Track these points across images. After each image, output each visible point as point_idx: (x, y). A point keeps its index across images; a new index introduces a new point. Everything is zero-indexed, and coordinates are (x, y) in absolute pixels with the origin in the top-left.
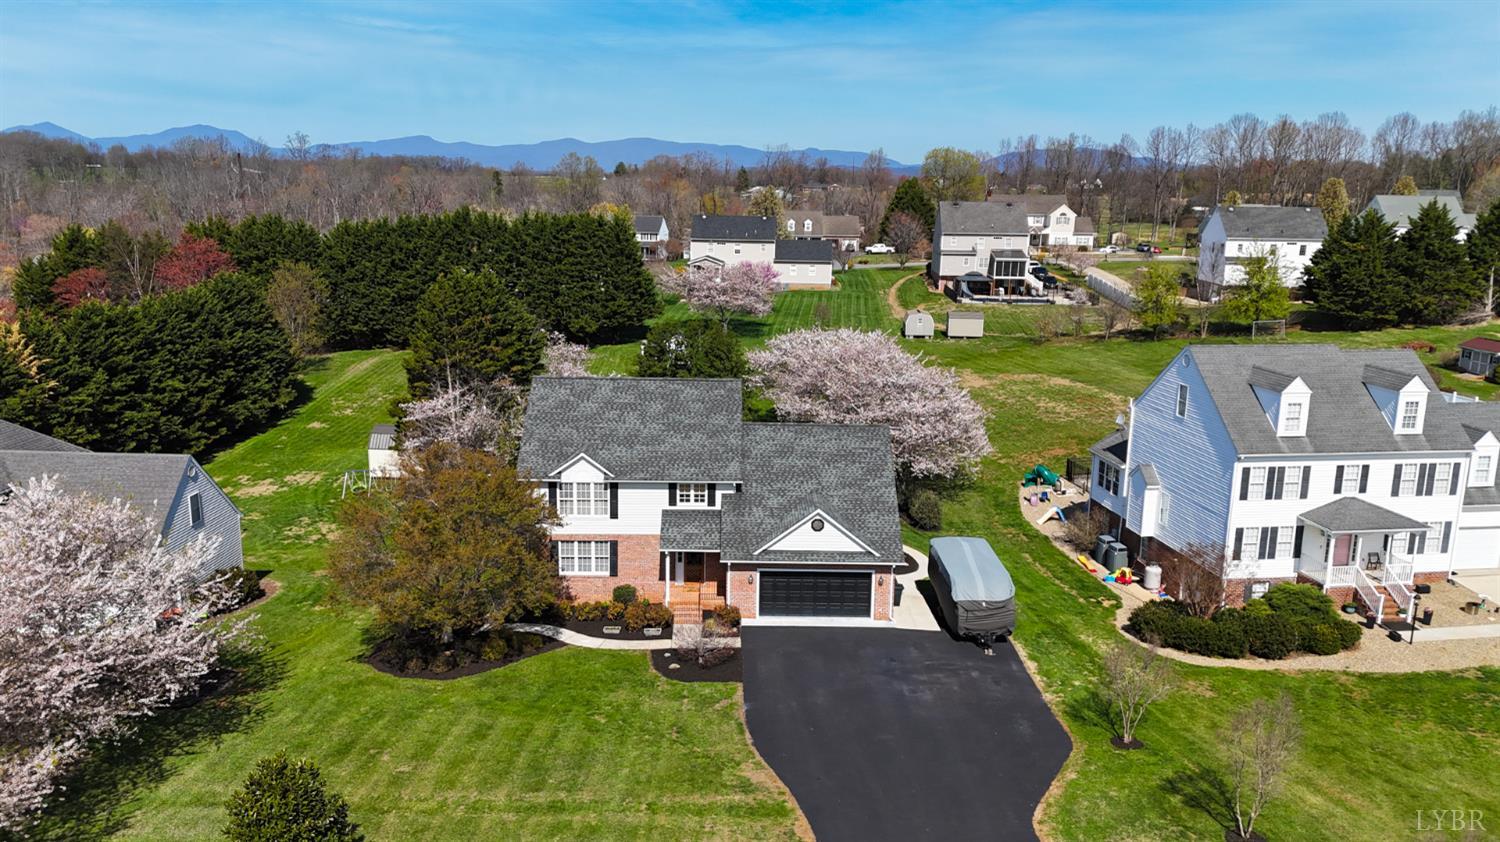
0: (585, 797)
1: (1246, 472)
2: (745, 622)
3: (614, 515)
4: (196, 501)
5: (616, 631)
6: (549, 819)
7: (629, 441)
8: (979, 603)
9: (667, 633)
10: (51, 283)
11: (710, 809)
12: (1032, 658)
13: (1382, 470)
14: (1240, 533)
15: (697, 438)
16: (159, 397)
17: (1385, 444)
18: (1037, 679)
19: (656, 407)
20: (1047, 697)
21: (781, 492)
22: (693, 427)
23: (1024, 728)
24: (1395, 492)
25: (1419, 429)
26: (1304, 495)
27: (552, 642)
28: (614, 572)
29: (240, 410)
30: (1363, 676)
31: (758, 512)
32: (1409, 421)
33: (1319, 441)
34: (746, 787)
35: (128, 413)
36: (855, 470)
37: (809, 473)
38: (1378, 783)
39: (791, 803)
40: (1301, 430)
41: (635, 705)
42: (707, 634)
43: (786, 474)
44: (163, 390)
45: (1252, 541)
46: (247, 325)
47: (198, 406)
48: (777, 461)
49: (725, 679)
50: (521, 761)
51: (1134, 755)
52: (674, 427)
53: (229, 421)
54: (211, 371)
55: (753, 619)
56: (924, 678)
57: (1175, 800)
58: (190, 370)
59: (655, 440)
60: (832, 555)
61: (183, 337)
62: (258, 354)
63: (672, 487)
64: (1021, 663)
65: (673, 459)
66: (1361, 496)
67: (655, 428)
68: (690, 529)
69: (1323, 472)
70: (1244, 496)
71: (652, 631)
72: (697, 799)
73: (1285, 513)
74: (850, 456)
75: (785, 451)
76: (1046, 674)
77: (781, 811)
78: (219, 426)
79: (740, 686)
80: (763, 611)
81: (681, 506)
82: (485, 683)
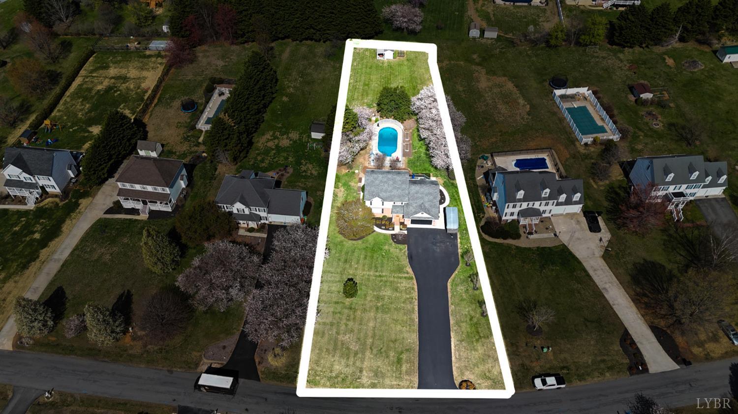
1: (509, 205)
2: (408, 226)
3: (383, 205)
5: (384, 227)
7: (386, 191)
8: (452, 229)
9: (393, 230)
12: (460, 238)
13: (537, 203)
15: (400, 191)
18: (459, 245)
19: (391, 182)
20: (459, 251)
21: (416, 203)
22: (399, 188)
26: (520, 207)
28: (383, 212)
31: (411, 208)
32: (545, 195)
34: (408, 273)
36: (431, 197)
37: (422, 198)
42: (401, 229)
43: (417, 198)
49: (404, 244)
52: (395, 188)
56: (438, 245)
60: (425, 218)
63: (394, 202)
64: (457, 240)
65: (395, 196)
66: (533, 207)
67: (390, 188)
68: (397, 209)
69: (525, 204)
71: (390, 229)
73: (516, 210)
74: (430, 194)
75: (417, 193)
76: (461, 243)
79: (406, 246)
80: (411, 224)
81: (396, 204)
82: (363, 243)
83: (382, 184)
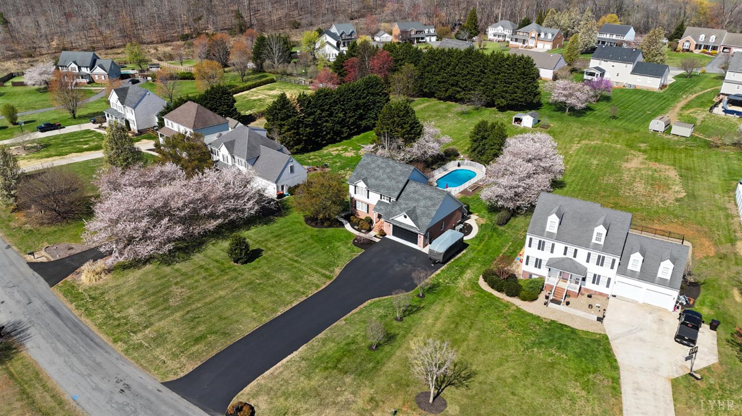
1: (531, 239)
2: (386, 236)
5: (358, 228)
7: (377, 178)
8: (434, 251)
10: (343, 62)
11: (319, 272)
12: (442, 270)
14: (528, 257)
15: (393, 182)
16: (335, 119)
18: (433, 276)
19: (388, 170)
20: (427, 280)
22: (394, 179)
24: (588, 261)
25: (602, 243)
26: (552, 252)
27: (342, 225)
28: (367, 212)
29: (364, 123)
31: (398, 208)
32: (598, 239)
33: (561, 237)
34: (332, 271)
35: (325, 124)
36: (430, 203)
38: (452, 326)
39: (335, 278)
40: (554, 231)
41: (339, 247)
44: (336, 117)
45: (532, 262)
46: (373, 94)
47: (349, 121)
48: (411, 194)
50: (302, 250)
51: (417, 298)
53: (359, 126)
54: (355, 110)
55: (390, 236)
56: (405, 264)
57: (403, 309)
58: (347, 110)
59: (383, 180)
60: (408, 226)
61: (348, 99)
62: (374, 104)
64: (437, 270)
66: (574, 259)
67: (385, 176)
68: (382, 207)
70: (530, 246)
71: (363, 231)
75: (415, 192)
77: (330, 278)
78: (355, 128)
81: (383, 200)
83: (377, 170)
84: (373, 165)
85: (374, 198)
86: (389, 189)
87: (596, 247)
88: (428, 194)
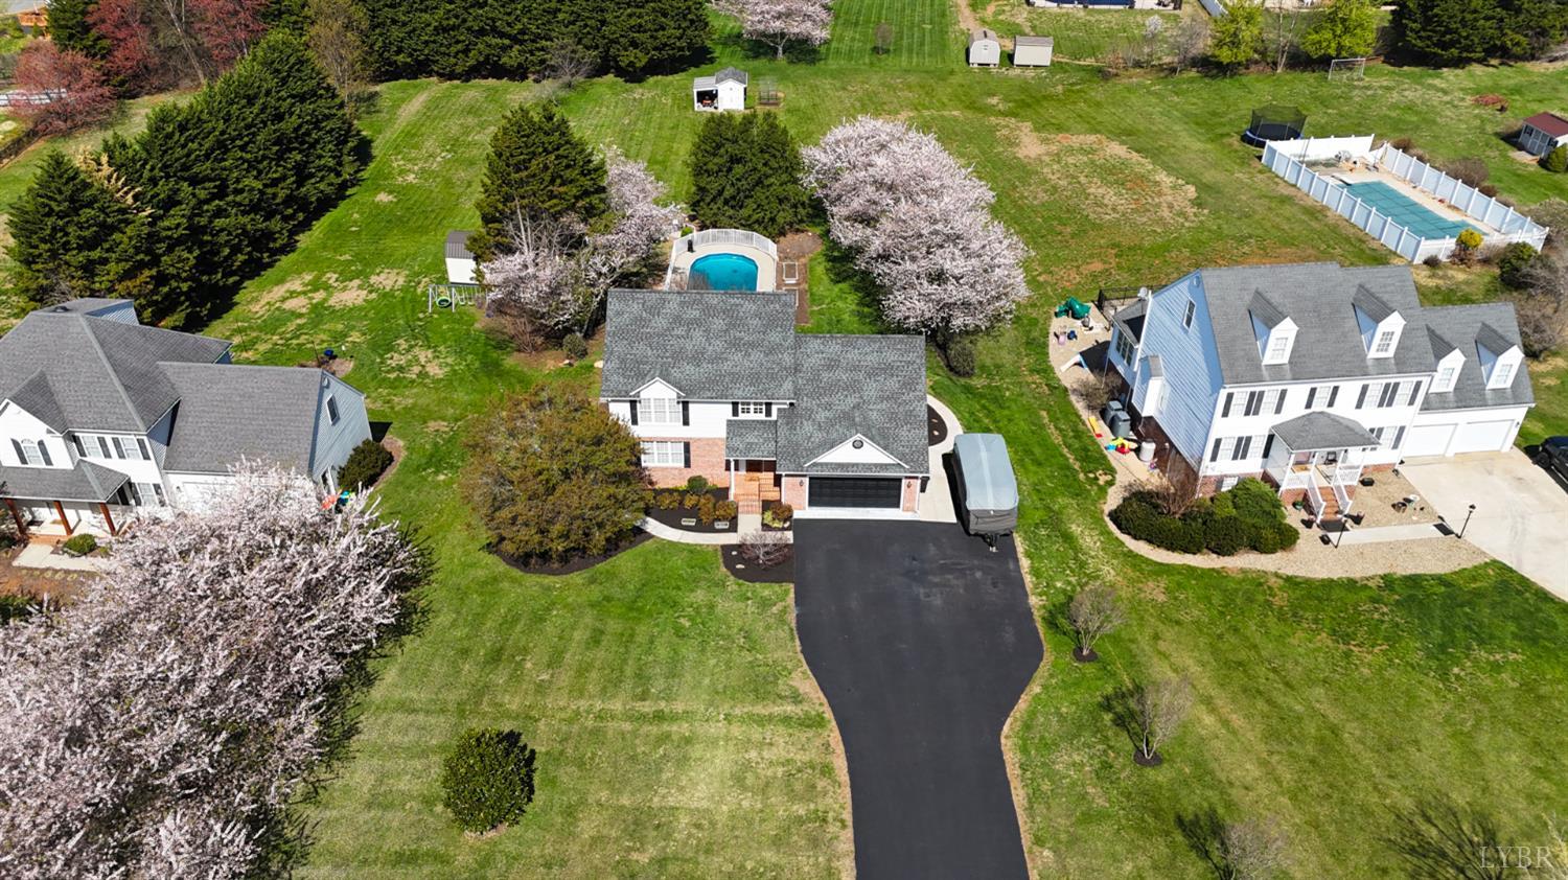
0: (679, 707)
1: (1230, 397)
2: (797, 515)
3: (686, 422)
4: (332, 403)
5: (692, 522)
6: (654, 730)
7: (697, 358)
8: (988, 511)
9: (733, 528)
11: (770, 718)
12: (1028, 555)
13: (1350, 389)
14: (1218, 442)
15: (757, 356)
16: (238, 199)
17: (1357, 367)
18: (1028, 579)
19: (718, 323)
20: (1033, 600)
21: (828, 407)
22: (752, 345)
23: (1009, 636)
24: (1359, 405)
25: (1390, 353)
26: (1278, 410)
27: (639, 533)
28: (687, 463)
29: (312, 190)
30: (1289, 579)
31: (808, 427)
32: (1384, 347)
33: (1299, 368)
34: (797, 698)
36: (893, 384)
37: (853, 387)
38: (1261, 704)
39: (829, 715)
40: (1284, 359)
41: (711, 607)
42: (766, 527)
43: (831, 388)
44: (241, 191)
45: (1227, 448)
46: (302, 98)
47: (275, 196)
48: (825, 376)
49: (779, 581)
50: (629, 671)
51: (1090, 669)
52: (735, 344)
53: (303, 204)
54: (280, 157)
55: (805, 512)
56: (936, 580)
57: (1108, 717)
58: (260, 162)
59: (718, 358)
60: (868, 466)
61: (248, 127)
62: (317, 125)
63: (735, 404)
64: (1017, 560)
65: (736, 378)
66: (1330, 411)
67: (718, 345)
68: (751, 438)
69: (1297, 393)
70: (1225, 414)
71: (719, 525)
72: (760, 709)
73: (1258, 427)
74: (888, 369)
75: (832, 365)
76: (1036, 572)
77: (819, 722)
78: (296, 212)
79: (792, 586)
80: (812, 503)
81: (742, 416)
82: (592, 581)
83: (679, 331)
84: (660, 323)
85: (711, 420)
86: (754, 378)
87: (1382, 366)
88: (872, 359)
